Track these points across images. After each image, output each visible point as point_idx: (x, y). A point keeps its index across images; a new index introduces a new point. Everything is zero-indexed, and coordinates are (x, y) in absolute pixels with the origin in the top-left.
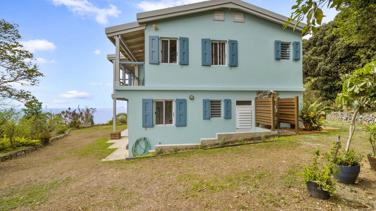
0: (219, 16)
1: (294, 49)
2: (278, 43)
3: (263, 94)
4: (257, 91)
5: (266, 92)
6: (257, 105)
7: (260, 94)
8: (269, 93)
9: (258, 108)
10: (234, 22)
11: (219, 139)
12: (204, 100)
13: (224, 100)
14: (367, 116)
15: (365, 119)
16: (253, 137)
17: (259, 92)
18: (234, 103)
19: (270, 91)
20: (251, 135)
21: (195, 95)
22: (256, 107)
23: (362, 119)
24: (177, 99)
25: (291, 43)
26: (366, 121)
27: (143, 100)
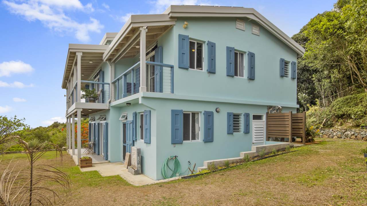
0: (241, 25)
1: (292, 68)
2: (283, 61)
3: (272, 109)
4: (268, 106)
5: (274, 107)
6: (269, 120)
7: (271, 109)
8: (277, 108)
9: (270, 123)
10: (252, 34)
11: (257, 151)
12: (228, 113)
13: (244, 114)
14: (327, 131)
15: (326, 134)
16: (279, 149)
17: (269, 107)
18: (251, 117)
19: (278, 107)
20: (278, 147)
21: (222, 108)
22: (267, 121)
23: (324, 134)
24: (205, 111)
25: (290, 62)
26: (327, 135)
27: (173, 111)
